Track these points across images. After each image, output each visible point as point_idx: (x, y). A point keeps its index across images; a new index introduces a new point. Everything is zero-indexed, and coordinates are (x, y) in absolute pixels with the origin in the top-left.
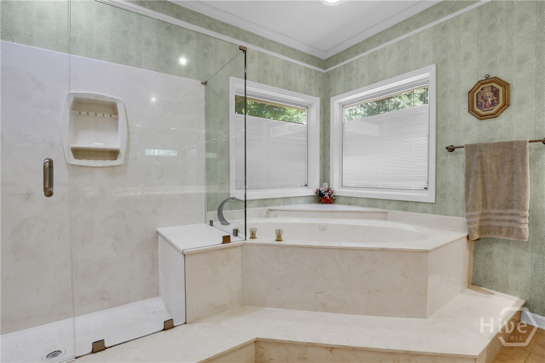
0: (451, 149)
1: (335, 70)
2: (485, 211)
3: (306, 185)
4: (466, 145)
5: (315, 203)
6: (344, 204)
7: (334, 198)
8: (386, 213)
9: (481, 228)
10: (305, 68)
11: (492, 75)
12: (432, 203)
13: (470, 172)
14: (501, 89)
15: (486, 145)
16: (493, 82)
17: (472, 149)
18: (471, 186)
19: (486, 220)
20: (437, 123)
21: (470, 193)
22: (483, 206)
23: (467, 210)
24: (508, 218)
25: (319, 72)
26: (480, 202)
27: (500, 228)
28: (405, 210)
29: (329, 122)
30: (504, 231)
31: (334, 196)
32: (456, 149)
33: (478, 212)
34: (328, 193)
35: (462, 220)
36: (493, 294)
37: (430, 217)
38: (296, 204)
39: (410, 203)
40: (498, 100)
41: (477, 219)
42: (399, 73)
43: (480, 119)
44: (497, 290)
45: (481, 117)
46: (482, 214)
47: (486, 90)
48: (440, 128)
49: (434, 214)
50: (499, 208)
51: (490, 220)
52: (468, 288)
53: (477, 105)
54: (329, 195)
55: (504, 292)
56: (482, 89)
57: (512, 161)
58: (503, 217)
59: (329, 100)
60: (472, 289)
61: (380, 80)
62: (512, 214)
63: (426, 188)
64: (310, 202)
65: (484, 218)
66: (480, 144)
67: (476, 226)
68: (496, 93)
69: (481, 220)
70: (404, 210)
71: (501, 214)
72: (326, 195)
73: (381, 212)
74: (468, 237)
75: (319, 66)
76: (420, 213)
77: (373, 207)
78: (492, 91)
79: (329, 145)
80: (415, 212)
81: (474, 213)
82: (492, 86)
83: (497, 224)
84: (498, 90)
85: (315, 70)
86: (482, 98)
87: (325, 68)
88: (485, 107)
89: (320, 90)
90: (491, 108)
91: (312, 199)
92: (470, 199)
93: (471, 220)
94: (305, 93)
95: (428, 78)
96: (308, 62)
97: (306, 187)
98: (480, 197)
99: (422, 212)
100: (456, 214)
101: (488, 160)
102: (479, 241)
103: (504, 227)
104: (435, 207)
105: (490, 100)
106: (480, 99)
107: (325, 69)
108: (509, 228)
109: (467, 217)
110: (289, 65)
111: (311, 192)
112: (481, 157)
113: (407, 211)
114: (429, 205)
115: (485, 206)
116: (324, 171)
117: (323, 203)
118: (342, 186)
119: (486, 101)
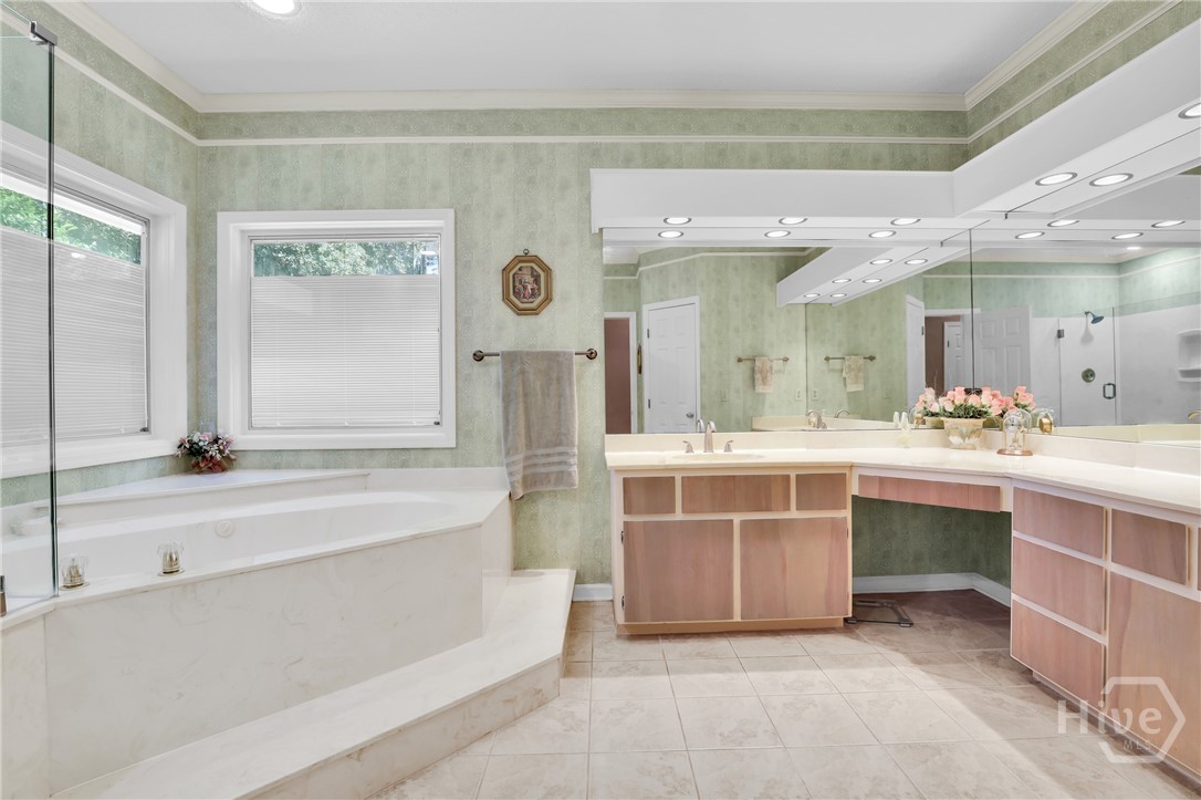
0: (479, 357)
1: (232, 149)
2: (530, 453)
3: (144, 430)
4: (503, 353)
5: (176, 474)
6: (262, 467)
7: (233, 457)
8: (366, 476)
9: (525, 478)
10: (148, 119)
11: (532, 253)
12: (452, 448)
13: (509, 395)
14: (542, 275)
15: (528, 354)
16: (533, 261)
17: (511, 359)
18: (511, 416)
19: (529, 466)
20: (456, 311)
21: (511, 427)
22: (527, 445)
23: (507, 454)
24: (556, 459)
25: (185, 140)
26: (522, 441)
27: (548, 474)
28: (404, 465)
29: (213, 270)
30: (553, 477)
31: (231, 451)
32: (486, 358)
33: (520, 456)
34: (215, 446)
35: (498, 472)
36: (542, 574)
37: (450, 472)
38: (122, 482)
39: (412, 452)
40: (539, 289)
41: (520, 466)
42: (388, 205)
43: (518, 314)
44: (544, 568)
45: (520, 312)
46: (527, 458)
47: (525, 271)
48: (462, 322)
49: (455, 467)
50: (547, 446)
51: (535, 465)
52: (512, 575)
53: (514, 292)
54: (219, 450)
55: (554, 567)
56: (520, 269)
57: (559, 379)
58: (551, 460)
59: (212, 217)
60: (517, 576)
61: (350, 208)
62: (560, 454)
63: (438, 423)
64: (162, 474)
65: (530, 463)
66: (521, 352)
67: (519, 477)
68: (537, 279)
69: (525, 468)
70: (402, 467)
71: (548, 455)
72: (213, 451)
73: (356, 476)
74: (510, 495)
75: (184, 124)
76: (431, 469)
77: (337, 467)
78: (532, 275)
79: (214, 326)
80: (422, 467)
81: (516, 458)
82: (532, 268)
83: (543, 470)
84: (539, 276)
85: (174, 133)
86: (521, 283)
87: (200, 135)
88: (524, 297)
89: (186, 186)
90: (531, 300)
91: (168, 464)
92: (510, 438)
93: (514, 468)
94: (147, 185)
95: (441, 228)
96: (154, 105)
97: (144, 436)
98: (523, 432)
99: (435, 466)
100: (489, 463)
101: (532, 377)
102: (523, 501)
103: (552, 473)
104: (456, 456)
105: (529, 287)
106: (517, 284)
107: (200, 138)
108: (558, 473)
109: (508, 465)
110: (100, 95)
111: (165, 444)
112: (523, 372)
113: (408, 467)
114: (447, 452)
115: (529, 445)
116: (198, 391)
117: (200, 472)
118: (251, 427)
119: (525, 288)
